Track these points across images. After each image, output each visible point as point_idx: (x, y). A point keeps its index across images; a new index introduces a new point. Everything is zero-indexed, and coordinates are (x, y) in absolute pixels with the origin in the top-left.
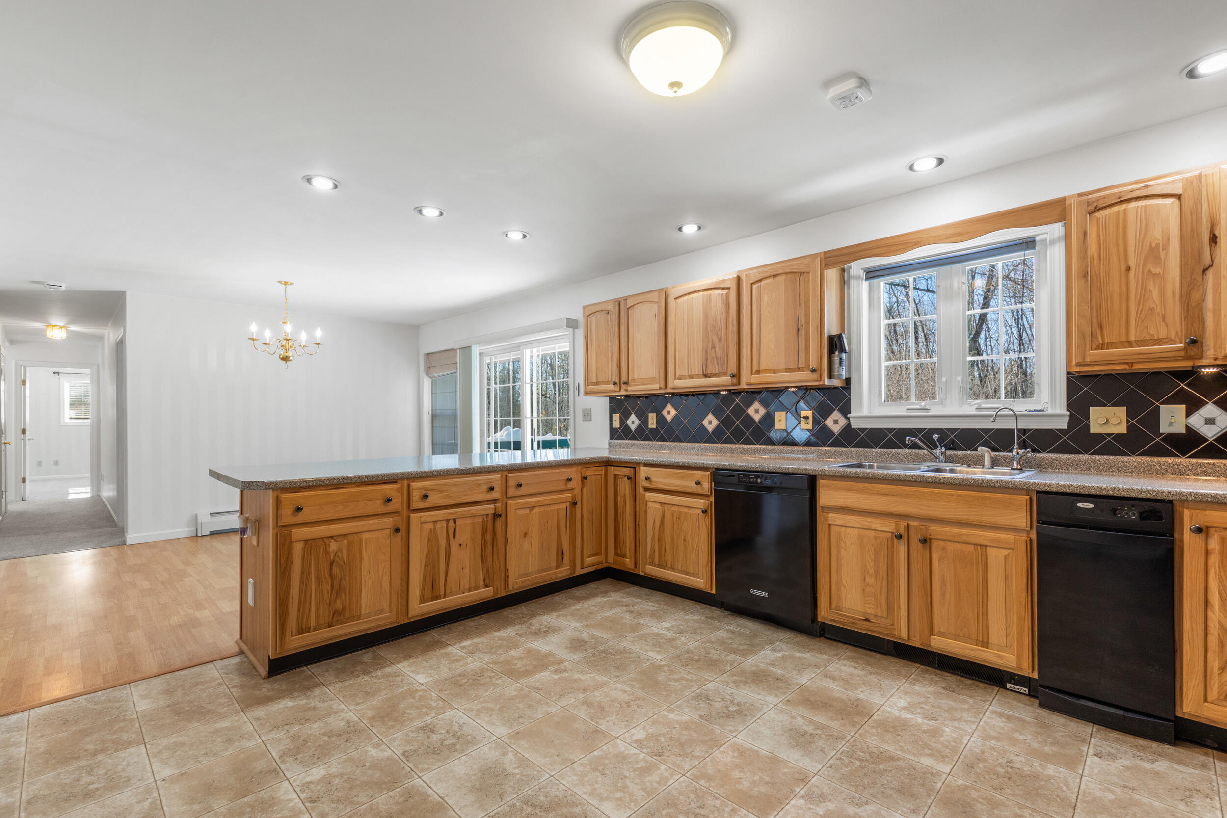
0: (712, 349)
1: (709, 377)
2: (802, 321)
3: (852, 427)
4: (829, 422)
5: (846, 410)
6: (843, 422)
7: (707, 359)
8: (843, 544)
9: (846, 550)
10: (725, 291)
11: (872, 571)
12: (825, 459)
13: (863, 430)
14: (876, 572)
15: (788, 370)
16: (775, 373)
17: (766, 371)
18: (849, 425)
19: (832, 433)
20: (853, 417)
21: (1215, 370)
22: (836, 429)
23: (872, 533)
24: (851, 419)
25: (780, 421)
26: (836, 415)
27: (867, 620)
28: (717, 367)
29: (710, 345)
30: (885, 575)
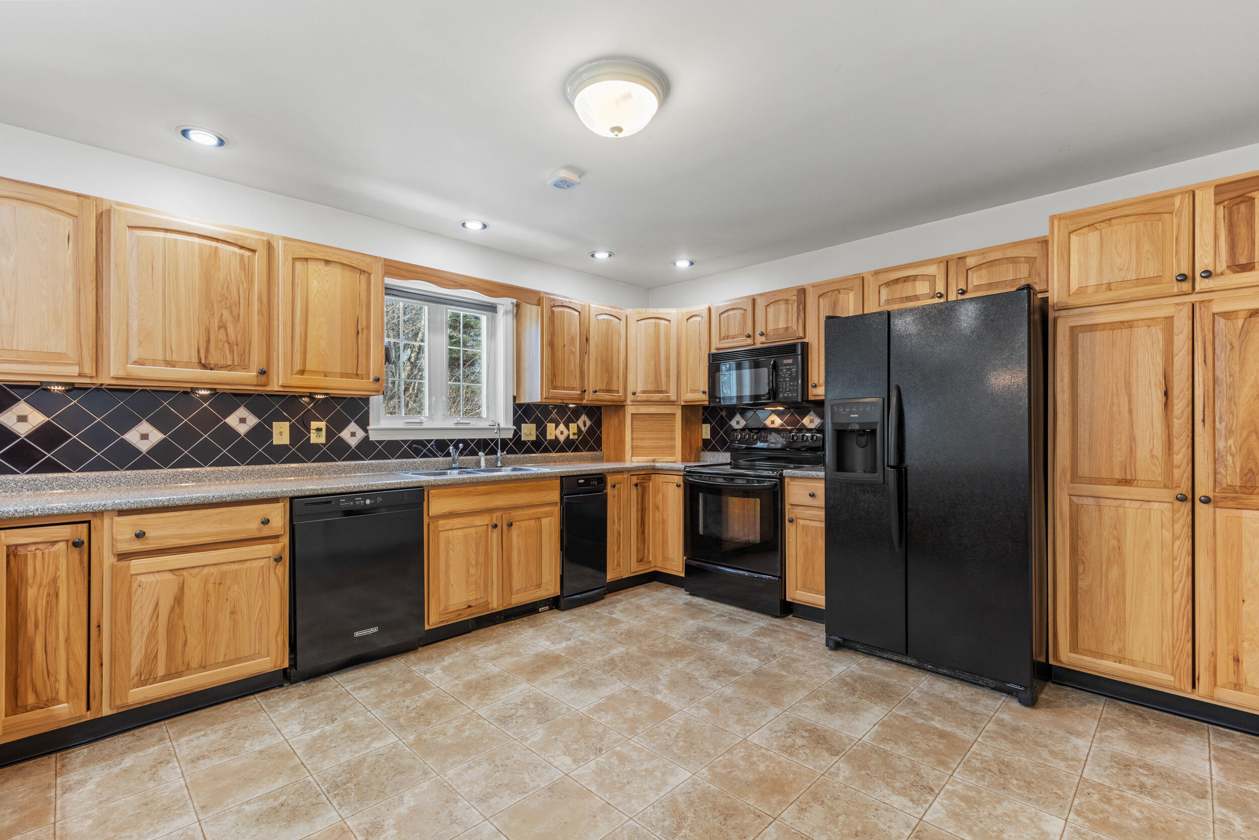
0: (219, 328)
1: (211, 369)
2: (363, 323)
3: (370, 439)
4: (345, 434)
5: (364, 423)
6: (360, 434)
7: (208, 341)
8: (451, 546)
9: (453, 551)
10: (247, 254)
11: (473, 562)
12: (343, 475)
13: (380, 442)
14: (477, 562)
15: (343, 375)
16: (325, 376)
17: (314, 372)
18: (367, 437)
19: (349, 447)
20: (373, 430)
21: (574, 406)
22: (353, 442)
23: (473, 530)
24: (369, 431)
25: (281, 433)
26: (353, 427)
27: (469, 607)
28: (229, 356)
29: (216, 322)
30: (483, 562)
